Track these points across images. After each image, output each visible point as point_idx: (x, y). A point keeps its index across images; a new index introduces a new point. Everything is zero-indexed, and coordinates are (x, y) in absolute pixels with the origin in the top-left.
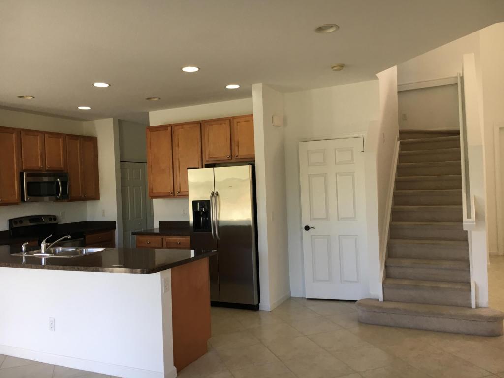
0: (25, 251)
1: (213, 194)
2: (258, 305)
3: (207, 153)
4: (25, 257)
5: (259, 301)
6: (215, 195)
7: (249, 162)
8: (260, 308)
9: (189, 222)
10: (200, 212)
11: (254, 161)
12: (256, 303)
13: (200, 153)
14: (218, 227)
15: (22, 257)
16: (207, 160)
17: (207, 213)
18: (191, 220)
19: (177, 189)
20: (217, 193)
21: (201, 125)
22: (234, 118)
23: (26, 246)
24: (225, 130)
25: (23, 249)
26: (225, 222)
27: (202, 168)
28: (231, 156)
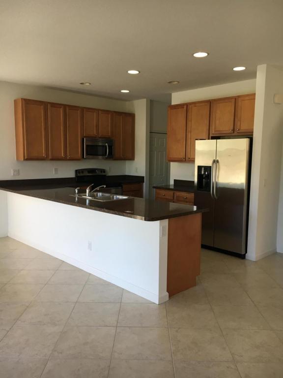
0: (78, 193)
1: (214, 161)
2: (245, 255)
3: (213, 127)
4: (78, 198)
5: (246, 252)
6: (216, 162)
7: (248, 135)
8: (246, 257)
9: (194, 182)
10: (203, 175)
11: (252, 135)
12: (243, 253)
13: (208, 127)
14: (216, 188)
15: (75, 197)
16: (213, 133)
17: (209, 177)
18: (196, 180)
19: (188, 156)
20: (218, 160)
21: (210, 104)
22: (239, 97)
23: (78, 190)
24: (230, 108)
25: (76, 192)
26: (223, 184)
27: (209, 139)
28: (234, 130)
